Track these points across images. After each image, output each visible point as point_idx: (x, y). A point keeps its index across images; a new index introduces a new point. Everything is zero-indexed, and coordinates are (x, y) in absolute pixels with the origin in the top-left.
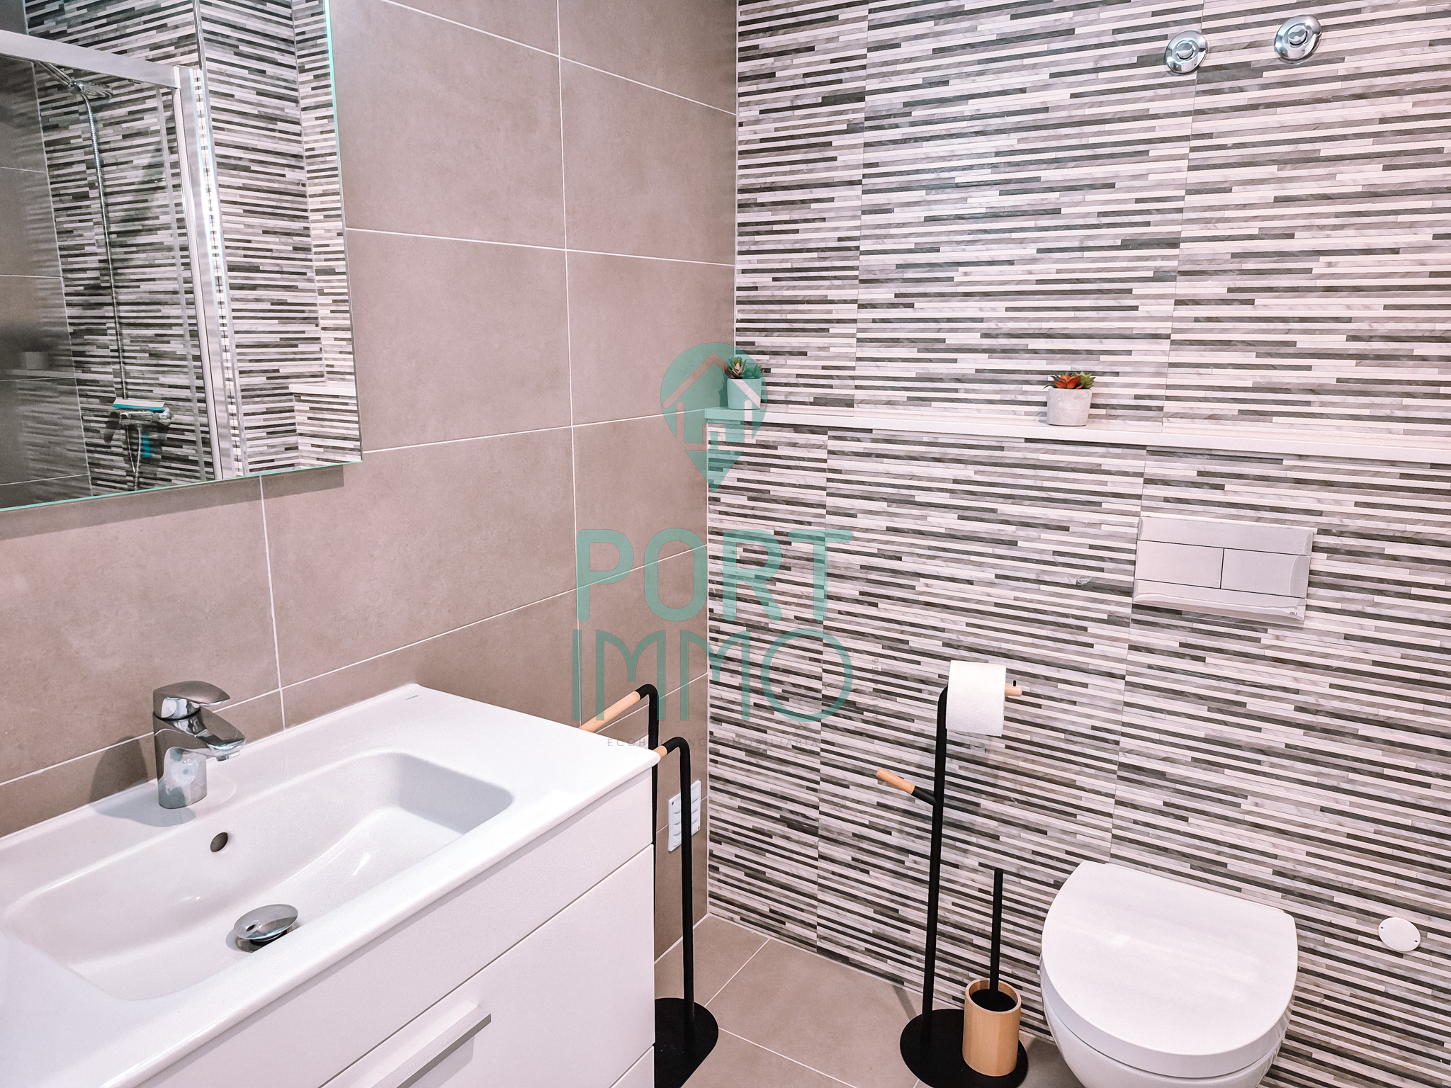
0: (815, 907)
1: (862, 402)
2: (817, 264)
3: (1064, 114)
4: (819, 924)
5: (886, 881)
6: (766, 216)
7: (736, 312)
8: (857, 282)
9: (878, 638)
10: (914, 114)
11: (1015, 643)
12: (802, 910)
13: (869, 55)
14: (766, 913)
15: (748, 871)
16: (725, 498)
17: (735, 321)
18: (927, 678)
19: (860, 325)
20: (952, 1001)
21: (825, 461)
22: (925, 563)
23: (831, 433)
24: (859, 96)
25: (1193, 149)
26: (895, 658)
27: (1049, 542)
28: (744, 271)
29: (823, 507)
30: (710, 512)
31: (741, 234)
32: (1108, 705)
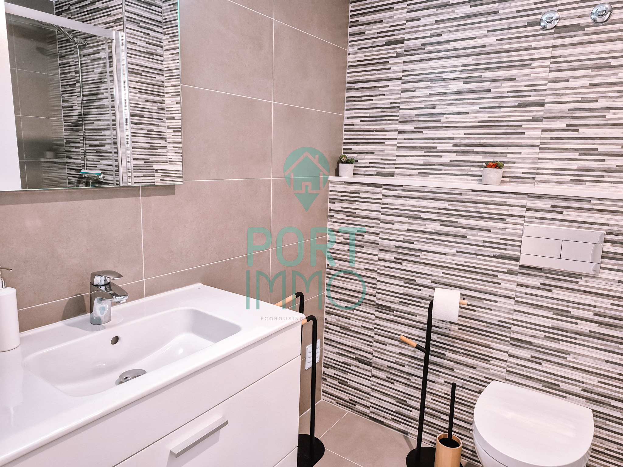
0: (369, 398)
1: (398, 174)
2: (380, 114)
3: (493, 48)
4: (371, 406)
5: (402, 388)
6: (359, 94)
7: (344, 135)
8: (398, 122)
9: (402, 279)
10: (426, 49)
11: (464, 282)
12: (364, 400)
13: (407, 24)
14: (347, 400)
15: (339, 381)
16: (336, 215)
17: (343, 139)
18: (424, 297)
19: (398, 141)
20: (430, 444)
21: (381, 199)
22: (424, 245)
23: (384, 187)
24: (402, 41)
25: (552, 63)
26: (409, 288)
27: (482, 236)
28: (348, 118)
29: (379, 219)
30: (329, 222)
31: (347, 102)
32: (507, 311)
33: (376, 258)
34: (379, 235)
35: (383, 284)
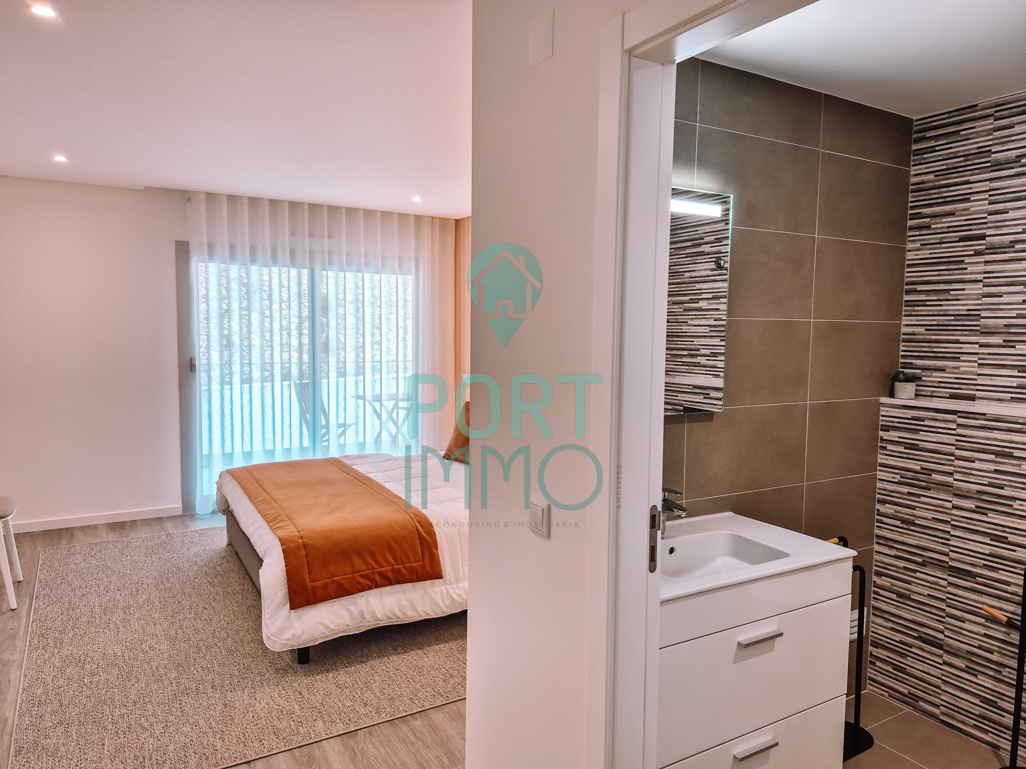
0: (939, 694)
1: (981, 398)
2: (953, 323)
4: (942, 705)
5: (989, 683)
6: (922, 297)
7: (901, 346)
8: (978, 333)
9: (987, 534)
10: (1016, 247)
12: (930, 695)
13: (989, 217)
14: (907, 694)
15: (894, 666)
16: (889, 447)
17: (901, 350)
19: (980, 356)
21: (955, 430)
22: (1020, 492)
23: (959, 414)
24: (983, 237)
26: (999, 545)
28: (907, 325)
29: (953, 455)
30: (880, 454)
31: (906, 306)
33: (949, 505)
34: (953, 475)
35: (960, 540)
